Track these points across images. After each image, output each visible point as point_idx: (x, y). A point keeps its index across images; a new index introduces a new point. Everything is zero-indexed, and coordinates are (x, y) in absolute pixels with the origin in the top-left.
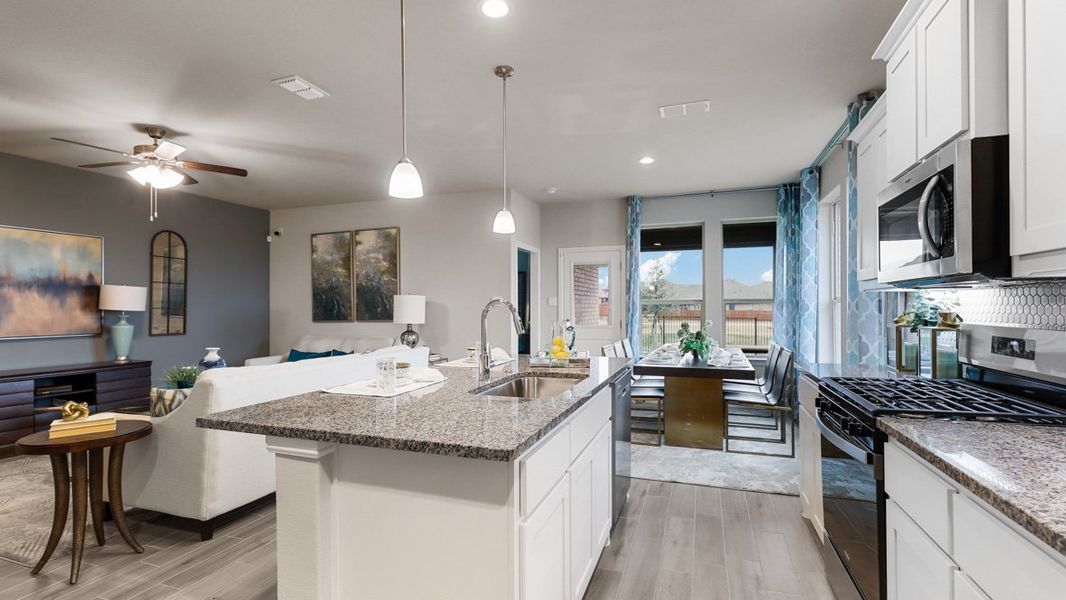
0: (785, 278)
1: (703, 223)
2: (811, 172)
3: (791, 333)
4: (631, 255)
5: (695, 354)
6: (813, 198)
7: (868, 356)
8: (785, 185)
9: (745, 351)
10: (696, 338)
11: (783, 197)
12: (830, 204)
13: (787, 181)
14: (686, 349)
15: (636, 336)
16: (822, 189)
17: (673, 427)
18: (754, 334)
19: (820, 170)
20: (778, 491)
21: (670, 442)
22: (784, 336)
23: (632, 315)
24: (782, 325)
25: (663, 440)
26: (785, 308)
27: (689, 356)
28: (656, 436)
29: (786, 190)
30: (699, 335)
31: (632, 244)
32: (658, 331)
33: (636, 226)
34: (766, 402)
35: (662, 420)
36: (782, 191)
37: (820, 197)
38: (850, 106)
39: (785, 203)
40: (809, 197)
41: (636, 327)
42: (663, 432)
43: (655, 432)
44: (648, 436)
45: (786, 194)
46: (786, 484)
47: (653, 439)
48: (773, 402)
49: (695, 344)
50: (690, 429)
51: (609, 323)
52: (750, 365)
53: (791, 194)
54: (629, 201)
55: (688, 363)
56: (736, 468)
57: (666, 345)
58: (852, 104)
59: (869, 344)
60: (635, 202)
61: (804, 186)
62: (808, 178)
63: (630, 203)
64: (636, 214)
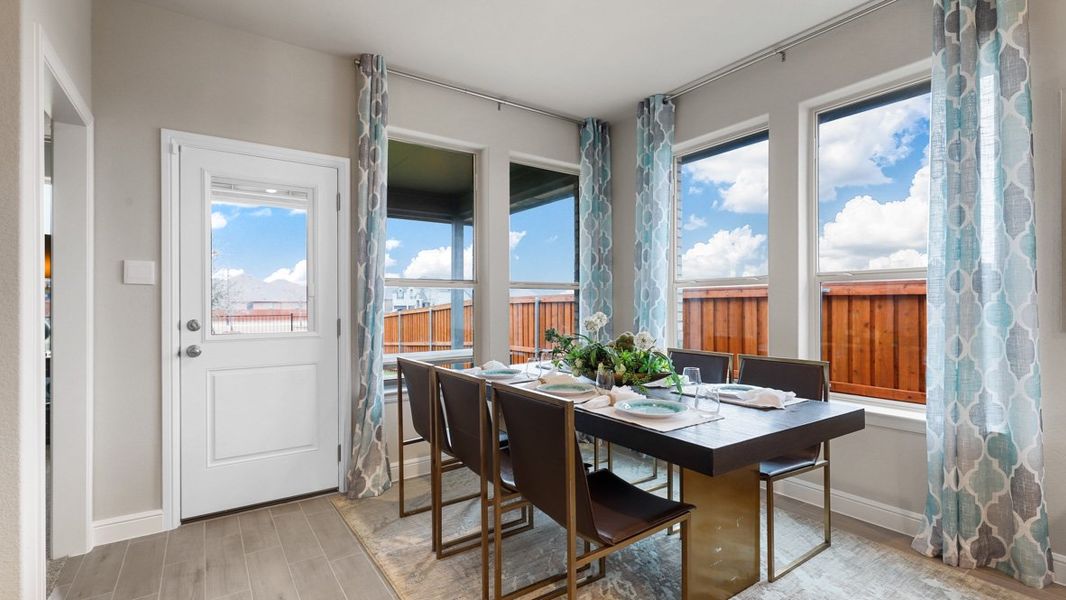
2: (665, 102)
6: (666, 139)
33: (383, 122)
37: (675, 139)
39: (594, 145)
40: (662, 137)
51: (314, 327)
60: (380, 70)
61: (657, 118)
62: (661, 109)
63: (369, 70)
64: (383, 97)
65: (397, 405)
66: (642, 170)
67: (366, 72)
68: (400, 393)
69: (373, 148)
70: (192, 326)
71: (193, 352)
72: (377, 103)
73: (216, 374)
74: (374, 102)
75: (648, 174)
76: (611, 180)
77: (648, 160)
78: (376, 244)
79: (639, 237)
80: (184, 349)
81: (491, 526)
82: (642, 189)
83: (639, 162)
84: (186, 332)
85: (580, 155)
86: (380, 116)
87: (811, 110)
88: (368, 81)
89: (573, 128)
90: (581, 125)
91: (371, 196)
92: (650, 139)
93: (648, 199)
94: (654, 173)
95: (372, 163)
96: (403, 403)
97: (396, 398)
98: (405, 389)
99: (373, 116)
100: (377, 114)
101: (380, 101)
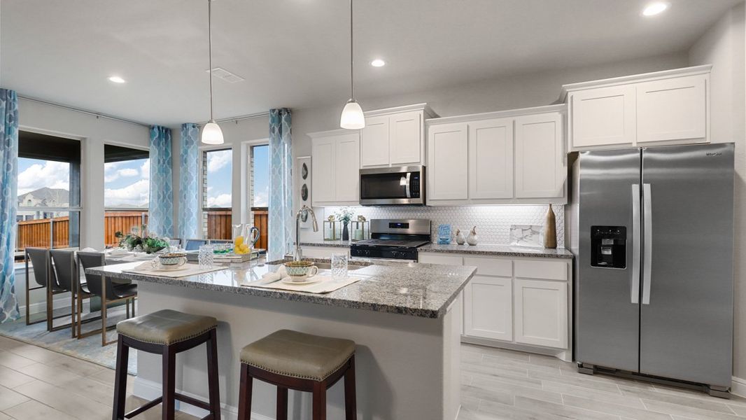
2: (194, 127)
6: (195, 144)
11: (157, 135)
36: (157, 130)
39: (158, 140)
45: (159, 133)
53: (163, 134)
54: (3, 95)
60: (12, 98)
61: (190, 134)
63: (4, 97)
64: (15, 112)
65: (25, 275)
66: (183, 156)
67: (2, 99)
68: (27, 268)
69: (7, 139)
72: (10, 115)
74: (8, 115)
75: (186, 159)
76: (171, 158)
77: (186, 152)
78: (10, 189)
79: (181, 188)
81: (76, 321)
82: (183, 165)
83: (182, 152)
85: (150, 143)
86: (13, 122)
87: (248, 144)
88: (4, 103)
89: (147, 129)
90: (151, 128)
91: (6, 164)
92: (187, 143)
93: (186, 170)
94: (188, 159)
95: (7, 147)
96: (29, 274)
97: (25, 271)
98: (30, 265)
99: (8, 122)
100: (10, 121)
101: (13, 114)
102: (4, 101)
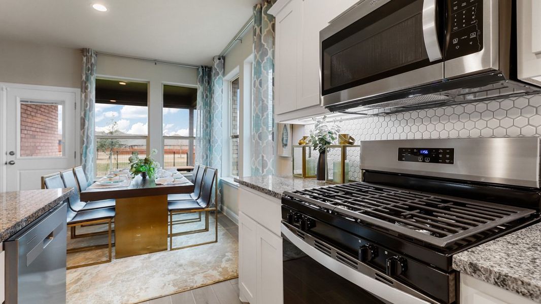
0: (202, 124)
1: (149, 82)
2: (219, 59)
3: (205, 157)
4: (86, 97)
5: (144, 175)
6: (220, 75)
7: (267, 169)
8: (202, 67)
9: (179, 170)
10: (145, 163)
11: (201, 74)
12: (228, 81)
13: (204, 64)
14: (136, 172)
15: (90, 164)
16: (226, 69)
17: (124, 238)
18: (173, 161)
19: (224, 58)
20: (217, 280)
21: (122, 254)
22: (201, 160)
23: (87, 148)
24: (200, 153)
25: (113, 254)
26: (202, 143)
27: (139, 177)
28: (106, 251)
29: (203, 70)
30: (147, 161)
31: (86, 88)
32: (113, 161)
33: (91, 74)
34: (198, 206)
35: (113, 231)
36: (200, 70)
37: (224, 74)
38: (255, 7)
39: (203, 77)
40: (218, 74)
41: (90, 156)
42: (114, 245)
43: (106, 246)
44: (99, 252)
45: (203, 72)
46: (220, 270)
47: (103, 255)
48: (203, 205)
49: (142, 168)
50: (140, 236)
51: (64, 154)
52: (188, 181)
53: (206, 72)
54: (84, 51)
55: (137, 185)
56: (181, 265)
57: (119, 170)
58: (257, 5)
59: (268, 161)
60: (90, 54)
61: (216, 67)
62: (218, 62)
70: (12, 153)
71: (11, 163)
72: (89, 67)
73: (21, 171)
74: (87, 66)
80: (8, 162)
84: (9, 156)
85: (197, 81)
86: (90, 72)
88: (85, 59)
90: (198, 68)
92: (215, 75)
95: (86, 91)
100: (88, 71)
101: (90, 67)
102: (85, 56)
